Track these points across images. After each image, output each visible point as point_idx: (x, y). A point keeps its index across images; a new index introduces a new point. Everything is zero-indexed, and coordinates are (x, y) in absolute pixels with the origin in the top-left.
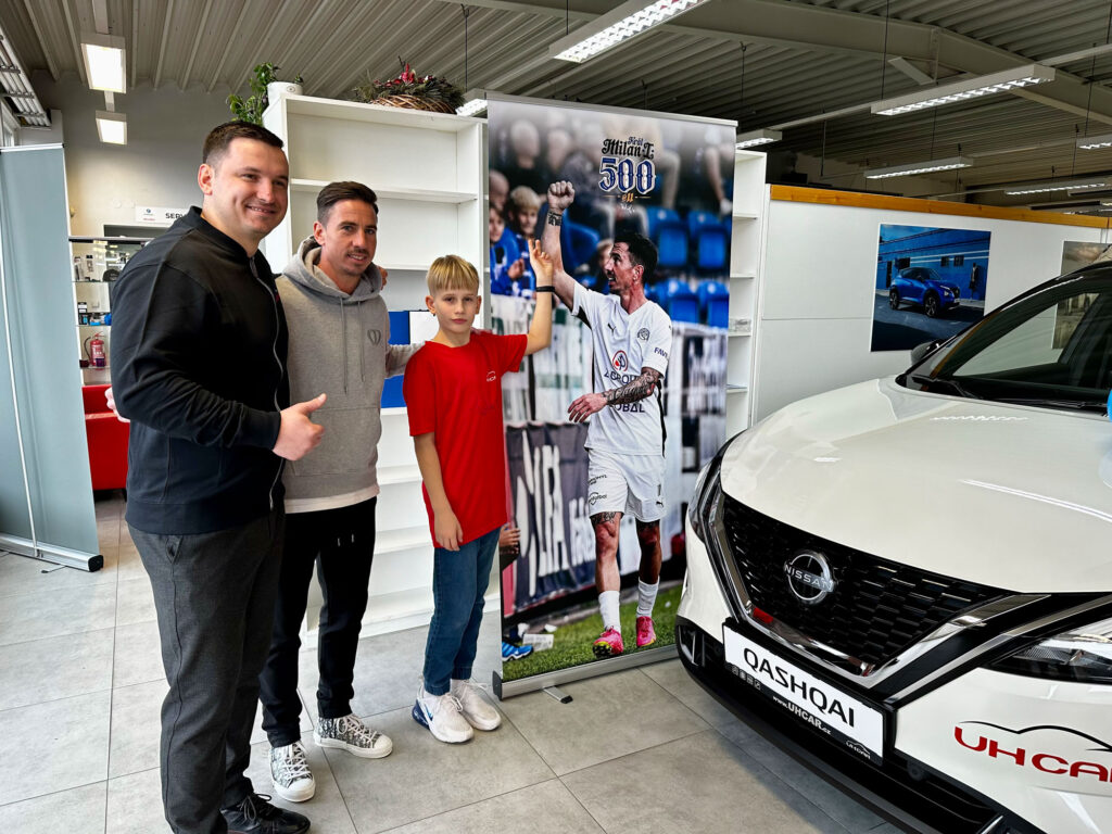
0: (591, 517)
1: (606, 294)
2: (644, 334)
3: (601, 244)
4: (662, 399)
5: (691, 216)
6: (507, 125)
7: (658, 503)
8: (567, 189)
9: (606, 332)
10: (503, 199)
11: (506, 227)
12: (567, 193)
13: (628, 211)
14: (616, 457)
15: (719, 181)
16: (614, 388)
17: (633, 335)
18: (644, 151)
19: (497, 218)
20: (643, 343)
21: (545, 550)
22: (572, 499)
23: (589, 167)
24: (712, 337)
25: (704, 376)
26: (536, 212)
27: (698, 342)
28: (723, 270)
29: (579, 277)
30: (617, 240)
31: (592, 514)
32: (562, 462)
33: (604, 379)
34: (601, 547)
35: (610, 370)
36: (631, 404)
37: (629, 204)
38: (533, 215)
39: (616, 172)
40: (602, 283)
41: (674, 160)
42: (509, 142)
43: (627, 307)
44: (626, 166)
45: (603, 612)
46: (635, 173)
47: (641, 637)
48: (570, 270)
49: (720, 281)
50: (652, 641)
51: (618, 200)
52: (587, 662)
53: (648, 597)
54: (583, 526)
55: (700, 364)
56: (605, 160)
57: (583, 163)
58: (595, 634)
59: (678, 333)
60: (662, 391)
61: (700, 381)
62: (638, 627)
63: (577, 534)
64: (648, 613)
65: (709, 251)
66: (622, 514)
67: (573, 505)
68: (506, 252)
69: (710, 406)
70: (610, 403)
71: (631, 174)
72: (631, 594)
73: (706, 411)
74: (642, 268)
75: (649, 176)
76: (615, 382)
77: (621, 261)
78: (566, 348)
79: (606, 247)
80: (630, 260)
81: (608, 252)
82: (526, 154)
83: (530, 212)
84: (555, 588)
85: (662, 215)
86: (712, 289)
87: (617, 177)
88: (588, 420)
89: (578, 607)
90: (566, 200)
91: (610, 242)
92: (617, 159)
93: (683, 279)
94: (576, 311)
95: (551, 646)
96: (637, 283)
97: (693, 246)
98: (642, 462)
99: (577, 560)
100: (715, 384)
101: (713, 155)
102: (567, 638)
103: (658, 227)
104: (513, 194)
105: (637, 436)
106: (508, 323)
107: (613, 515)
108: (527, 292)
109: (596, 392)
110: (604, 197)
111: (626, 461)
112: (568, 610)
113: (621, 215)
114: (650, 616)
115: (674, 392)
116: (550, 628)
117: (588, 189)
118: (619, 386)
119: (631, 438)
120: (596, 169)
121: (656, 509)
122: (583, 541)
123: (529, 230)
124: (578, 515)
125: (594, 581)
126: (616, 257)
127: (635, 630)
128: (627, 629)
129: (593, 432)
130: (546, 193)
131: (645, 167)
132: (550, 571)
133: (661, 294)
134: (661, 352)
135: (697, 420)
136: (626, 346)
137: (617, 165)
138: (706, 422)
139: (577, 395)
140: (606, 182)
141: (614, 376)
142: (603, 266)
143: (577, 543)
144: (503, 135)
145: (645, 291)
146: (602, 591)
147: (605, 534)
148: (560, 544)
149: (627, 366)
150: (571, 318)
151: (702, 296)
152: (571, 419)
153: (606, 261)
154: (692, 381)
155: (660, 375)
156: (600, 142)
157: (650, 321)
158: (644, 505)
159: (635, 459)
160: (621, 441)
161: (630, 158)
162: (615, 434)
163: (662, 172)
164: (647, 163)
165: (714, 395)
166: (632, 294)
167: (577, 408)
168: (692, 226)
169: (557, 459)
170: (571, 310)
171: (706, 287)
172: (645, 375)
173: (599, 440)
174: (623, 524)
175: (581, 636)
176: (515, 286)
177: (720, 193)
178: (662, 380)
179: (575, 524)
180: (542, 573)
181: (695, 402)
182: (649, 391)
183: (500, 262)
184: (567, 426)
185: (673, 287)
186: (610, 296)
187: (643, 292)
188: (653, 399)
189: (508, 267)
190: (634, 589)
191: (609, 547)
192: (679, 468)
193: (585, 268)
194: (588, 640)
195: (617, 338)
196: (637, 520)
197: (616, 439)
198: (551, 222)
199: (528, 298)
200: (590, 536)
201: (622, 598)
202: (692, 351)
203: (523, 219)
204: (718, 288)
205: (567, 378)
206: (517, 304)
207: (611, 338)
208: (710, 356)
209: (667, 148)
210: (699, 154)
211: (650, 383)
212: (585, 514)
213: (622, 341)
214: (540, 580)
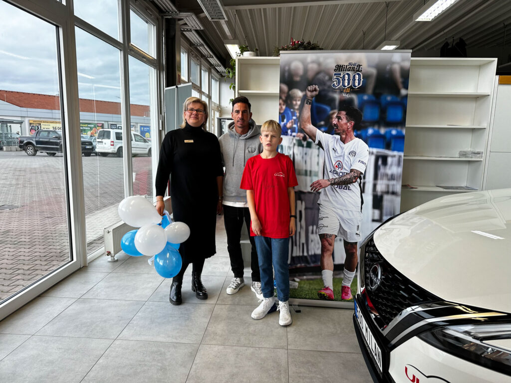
0: (319, 235)
1: (332, 135)
2: (353, 153)
3: (331, 112)
4: (362, 185)
5: (382, 97)
6: (289, 64)
7: (357, 234)
8: (315, 88)
9: (332, 152)
10: (286, 95)
11: (286, 106)
12: (315, 90)
13: (346, 96)
14: (334, 209)
15: (399, 80)
16: (334, 178)
17: (347, 153)
18: (356, 68)
19: (282, 103)
20: (352, 158)
21: (296, 245)
22: (310, 225)
23: (327, 78)
24: (394, 156)
25: (387, 175)
26: (300, 99)
27: (384, 159)
28: (402, 123)
29: (319, 127)
30: (340, 110)
31: (320, 234)
32: (306, 209)
33: (329, 173)
34: (324, 249)
35: (333, 169)
36: (344, 186)
37: (347, 93)
38: (299, 100)
39: (341, 79)
40: (331, 130)
41: (374, 71)
42: (289, 71)
43: (344, 141)
44: (347, 76)
45: (323, 278)
46: (351, 79)
47: (344, 295)
48: (314, 124)
49: (399, 129)
50: (350, 299)
51: (341, 92)
52: (314, 299)
53: (349, 277)
54: (315, 238)
55: (385, 168)
56: (335, 74)
57: (324, 77)
58: (319, 288)
59: (372, 153)
60: (362, 181)
61: (384, 178)
62: (342, 290)
63: (312, 241)
64: (349, 285)
65: (394, 114)
66: (336, 236)
67: (310, 228)
68: (286, 117)
69: (391, 190)
70: (332, 184)
71: (349, 80)
72: (339, 274)
73: (387, 193)
74: (353, 123)
75: (359, 80)
76: (335, 175)
77: (341, 119)
78: (311, 159)
79: (333, 113)
80: (347, 119)
81: (335, 115)
82: (297, 75)
83: (298, 99)
84: (300, 263)
85: (365, 97)
86: (394, 132)
87: (341, 81)
88: (320, 191)
89: (311, 273)
90: (315, 93)
91: (336, 111)
92: (342, 73)
93: (376, 128)
94: (317, 142)
95: (297, 287)
96: (350, 129)
97: (383, 111)
98: (348, 213)
99: (311, 252)
100: (394, 180)
101: (397, 67)
102: (305, 286)
103: (363, 104)
104: (290, 92)
105: (346, 201)
106: (285, 146)
107: (331, 236)
108: (294, 134)
109: (325, 178)
110: (334, 91)
111: (339, 212)
112: (306, 274)
113: (342, 98)
114: (350, 286)
115: (369, 182)
116: (297, 280)
117: (326, 88)
118: (337, 177)
119: (343, 201)
120: (331, 78)
121: (356, 236)
122: (315, 245)
123: (297, 107)
124: (312, 233)
125: (319, 264)
126: (339, 118)
127: (341, 291)
128: (336, 289)
129: (322, 197)
130: (306, 91)
131: (357, 76)
132: (298, 255)
133: (363, 135)
134: (362, 162)
135: (382, 197)
136: (342, 158)
137: (342, 76)
138: (387, 198)
139: (315, 179)
140: (335, 84)
141: (335, 172)
142: (332, 122)
143: (311, 245)
144: (287, 68)
145: (355, 133)
146: (324, 269)
147: (327, 244)
148: (303, 244)
149: (342, 168)
150: (314, 145)
151: (388, 136)
152: (312, 190)
153: (334, 119)
154: (379, 177)
155: (361, 173)
156: (333, 66)
157: (356, 147)
158: (348, 233)
159: (345, 212)
160: (337, 202)
161: (349, 72)
162: (334, 199)
163: (367, 77)
164: (358, 74)
165: (393, 185)
166: (346, 135)
167: (315, 185)
168: (383, 102)
169: (303, 207)
170: (314, 142)
171: (390, 131)
172: (352, 173)
173: (325, 201)
174: (336, 241)
175: (312, 287)
176: (289, 131)
177: (400, 85)
178: (362, 176)
179: (311, 237)
180: (294, 255)
181: (381, 187)
182: (354, 180)
183: (283, 121)
184: (309, 193)
185: (370, 131)
186: (335, 136)
187: (353, 134)
188: (356, 184)
189: (286, 123)
190: (341, 272)
191: (328, 250)
192: (370, 219)
193: (322, 123)
194: (315, 289)
195: (337, 155)
196: (344, 241)
197: (334, 201)
198: (307, 103)
199: (294, 136)
200: (318, 243)
201: (334, 275)
202: (380, 162)
203: (294, 102)
204: (398, 132)
205: (311, 172)
206: (290, 139)
207: (334, 155)
208: (391, 165)
209: (369, 66)
210: (388, 67)
211: (355, 177)
212: (316, 233)
213: (340, 156)
214: (293, 258)
